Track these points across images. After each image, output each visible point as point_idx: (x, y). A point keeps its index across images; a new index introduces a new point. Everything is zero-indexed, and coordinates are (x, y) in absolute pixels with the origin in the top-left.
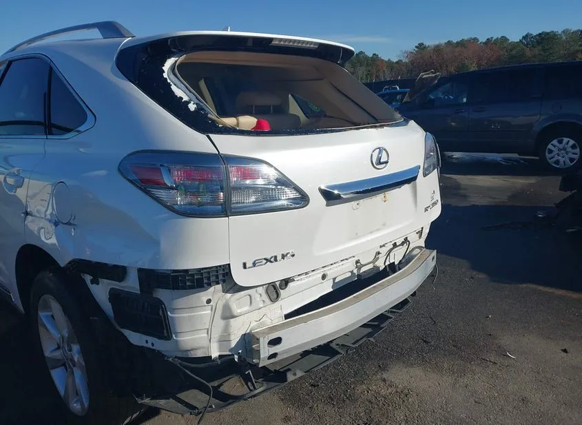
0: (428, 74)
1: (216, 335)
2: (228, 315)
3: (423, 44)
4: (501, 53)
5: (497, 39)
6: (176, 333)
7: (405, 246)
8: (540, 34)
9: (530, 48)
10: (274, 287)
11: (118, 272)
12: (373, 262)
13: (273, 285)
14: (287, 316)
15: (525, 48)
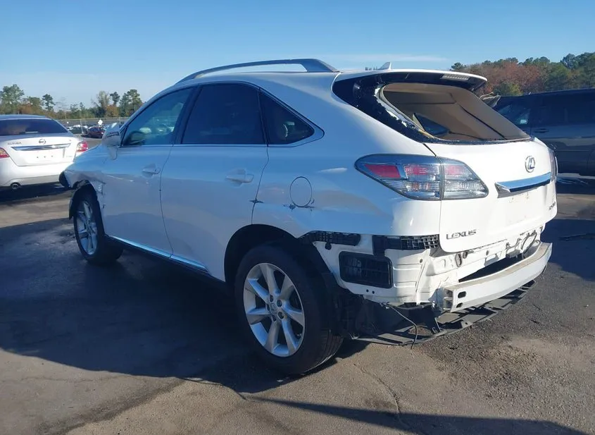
0: (488, 96)
1: (420, 287)
2: (431, 274)
3: (459, 64)
4: (542, 74)
5: (537, 59)
6: (397, 283)
7: (533, 237)
8: (582, 55)
9: (572, 69)
10: (460, 256)
11: (354, 239)
12: (515, 246)
13: (458, 254)
14: (460, 281)
15: (566, 69)
